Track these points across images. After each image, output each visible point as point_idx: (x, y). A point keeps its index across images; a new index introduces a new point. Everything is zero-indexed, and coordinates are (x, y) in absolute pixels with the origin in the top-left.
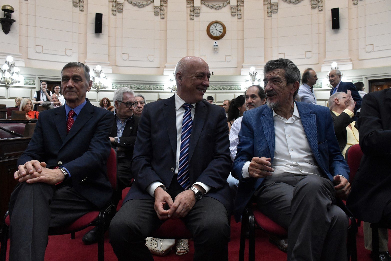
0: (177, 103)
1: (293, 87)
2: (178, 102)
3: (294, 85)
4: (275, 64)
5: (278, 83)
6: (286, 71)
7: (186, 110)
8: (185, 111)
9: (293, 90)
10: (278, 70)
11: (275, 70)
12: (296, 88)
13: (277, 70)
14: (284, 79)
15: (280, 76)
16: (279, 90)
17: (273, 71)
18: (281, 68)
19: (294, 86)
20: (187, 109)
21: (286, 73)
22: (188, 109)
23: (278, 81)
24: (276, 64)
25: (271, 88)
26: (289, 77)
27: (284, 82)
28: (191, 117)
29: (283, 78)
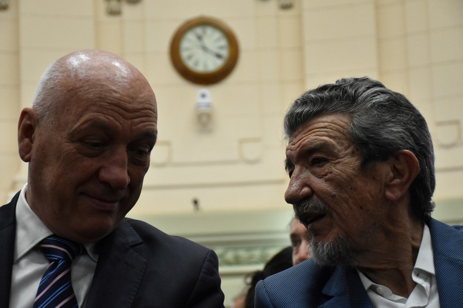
0: (21, 234)
1: (392, 174)
2: (25, 228)
3: (398, 167)
4: (314, 102)
5: (327, 167)
6: (352, 117)
7: (50, 261)
8: (44, 266)
9: (394, 185)
10: (325, 119)
11: (314, 121)
12: (406, 176)
13: (320, 119)
14: (349, 151)
15: (330, 136)
16: (334, 193)
17: (307, 127)
18: (334, 112)
19: (395, 169)
20: (56, 257)
21: (354, 124)
22: (60, 259)
23: (326, 161)
24: (316, 99)
25: (306, 190)
26: (367, 137)
27: (347, 160)
28: (70, 292)
29: (346, 143)
